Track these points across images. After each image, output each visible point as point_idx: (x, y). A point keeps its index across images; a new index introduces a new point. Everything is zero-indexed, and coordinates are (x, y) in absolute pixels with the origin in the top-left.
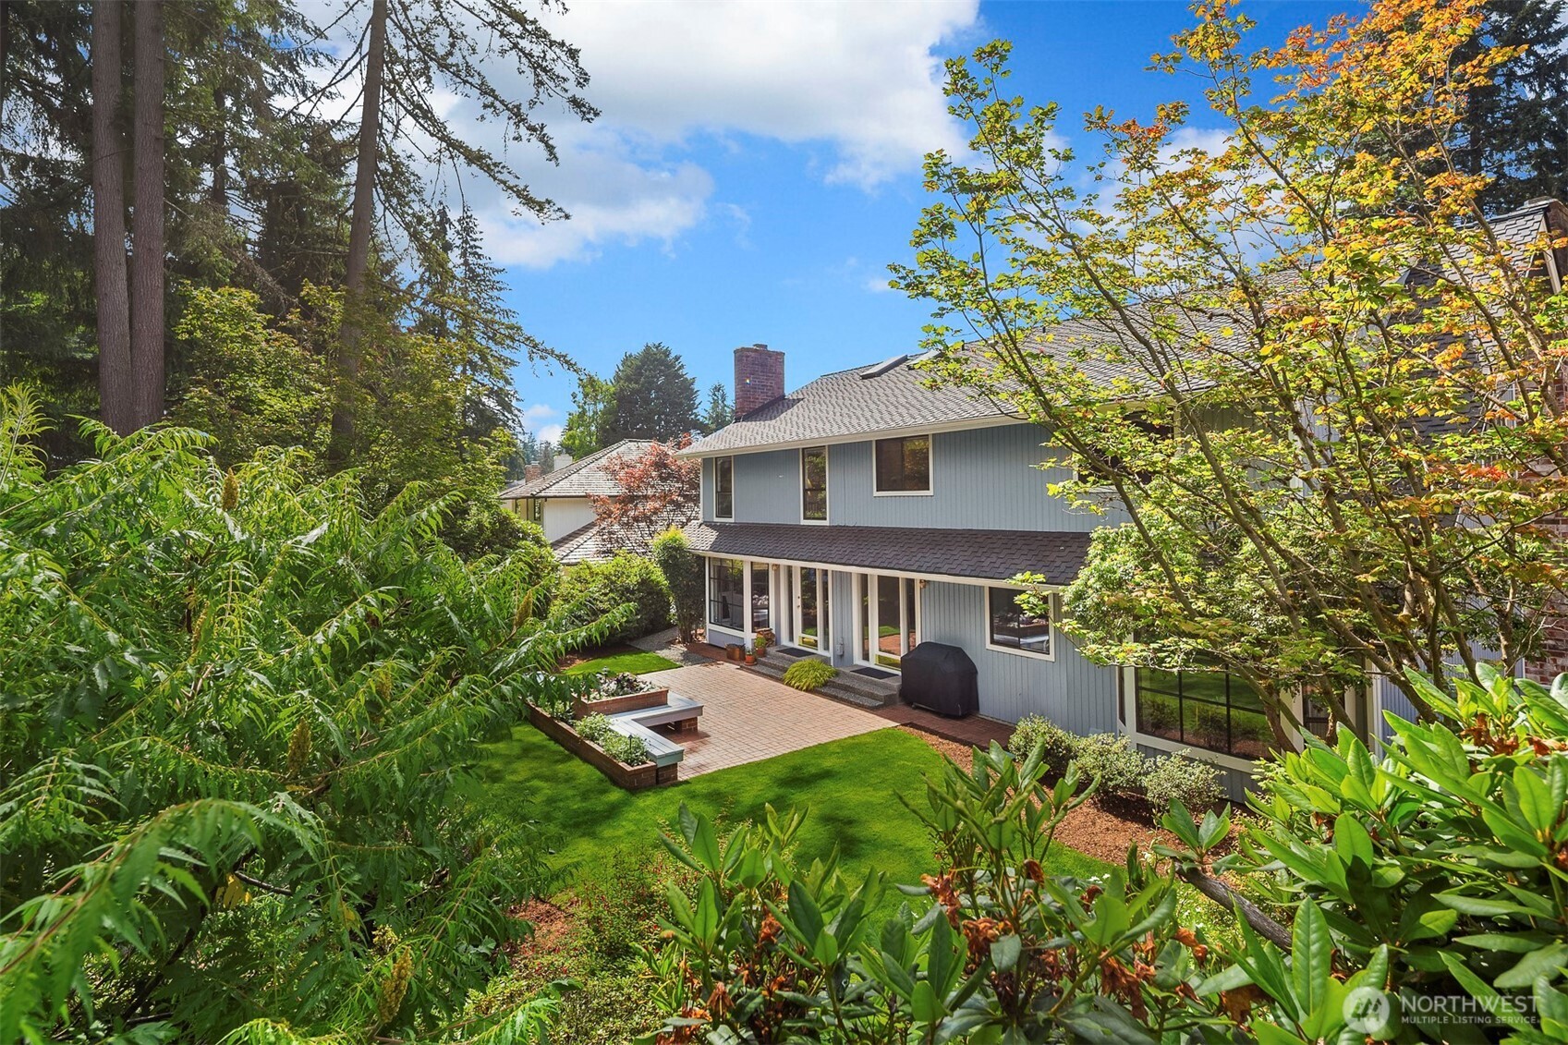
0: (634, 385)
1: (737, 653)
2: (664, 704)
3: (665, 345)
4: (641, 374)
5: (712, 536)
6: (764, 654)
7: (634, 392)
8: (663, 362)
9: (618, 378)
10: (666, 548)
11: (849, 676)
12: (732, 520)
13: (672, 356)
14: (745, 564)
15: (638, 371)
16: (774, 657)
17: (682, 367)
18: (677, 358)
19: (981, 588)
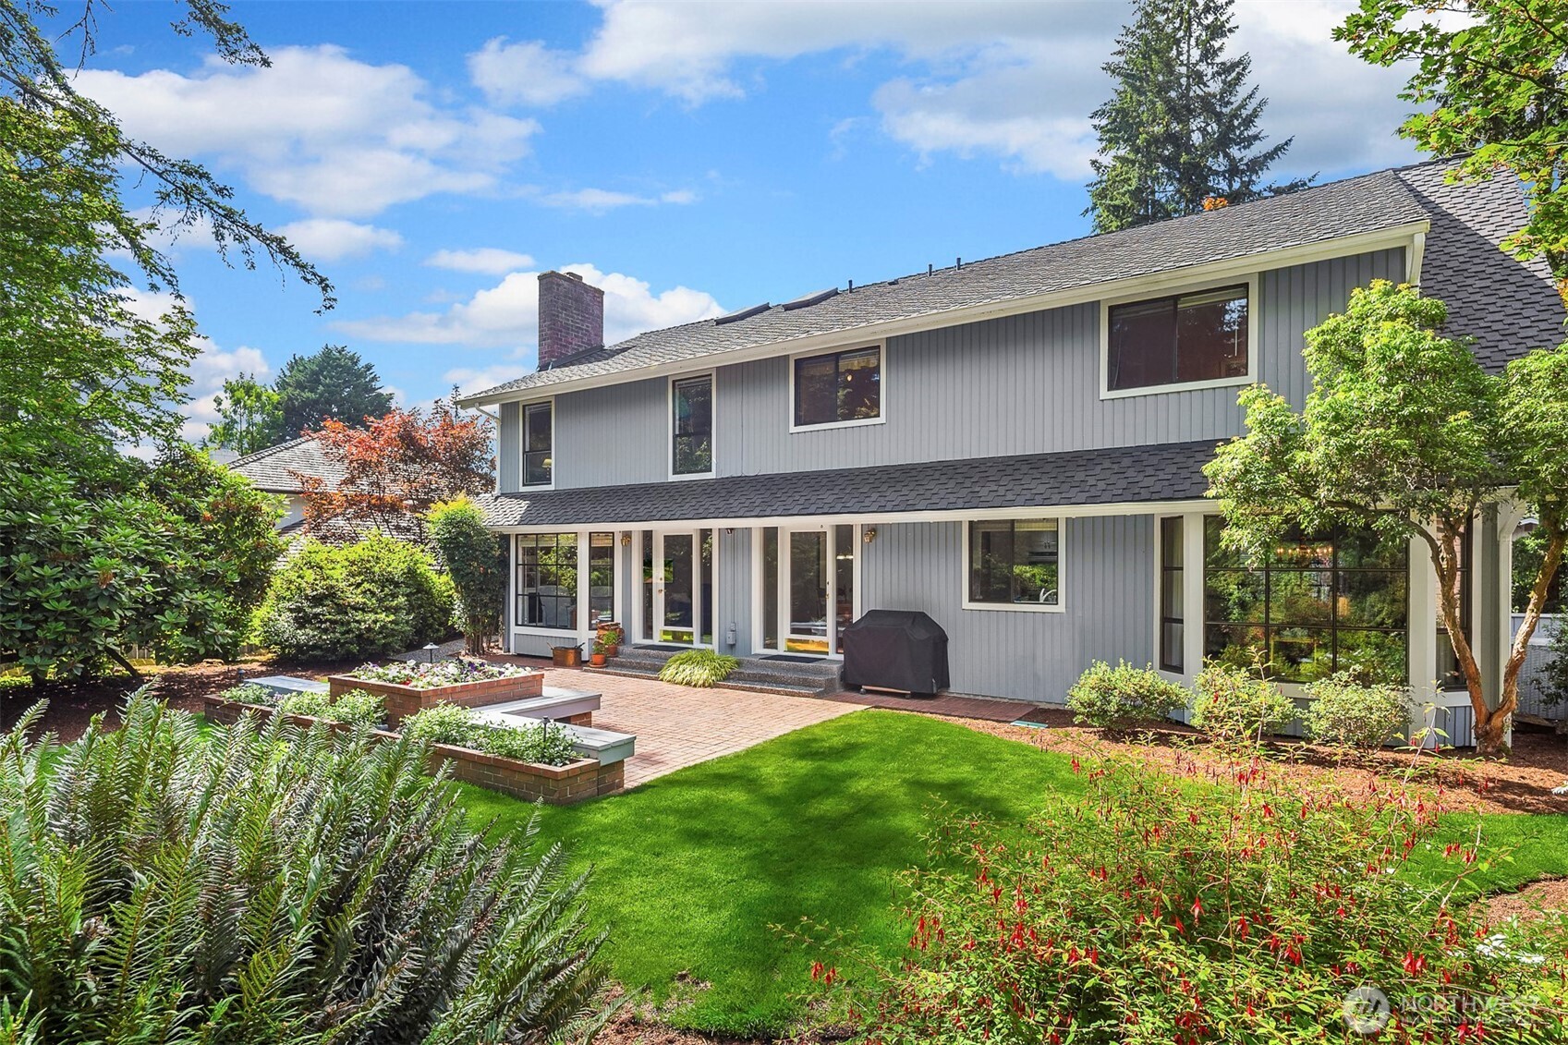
0: (307, 394)
1: (571, 658)
2: (538, 695)
3: (350, 350)
4: (319, 382)
5: (520, 507)
6: (616, 654)
7: (306, 403)
8: (348, 370)
9: (282, 385)
10: (451, 522)
11: (757, 666)
12: (551, 487)
13: (362, 364)
14: (580, 535)
15: (314, 380)
16: (630, 655)
17: (374, 379)
18: (369, 367)
19: (957, 524)
